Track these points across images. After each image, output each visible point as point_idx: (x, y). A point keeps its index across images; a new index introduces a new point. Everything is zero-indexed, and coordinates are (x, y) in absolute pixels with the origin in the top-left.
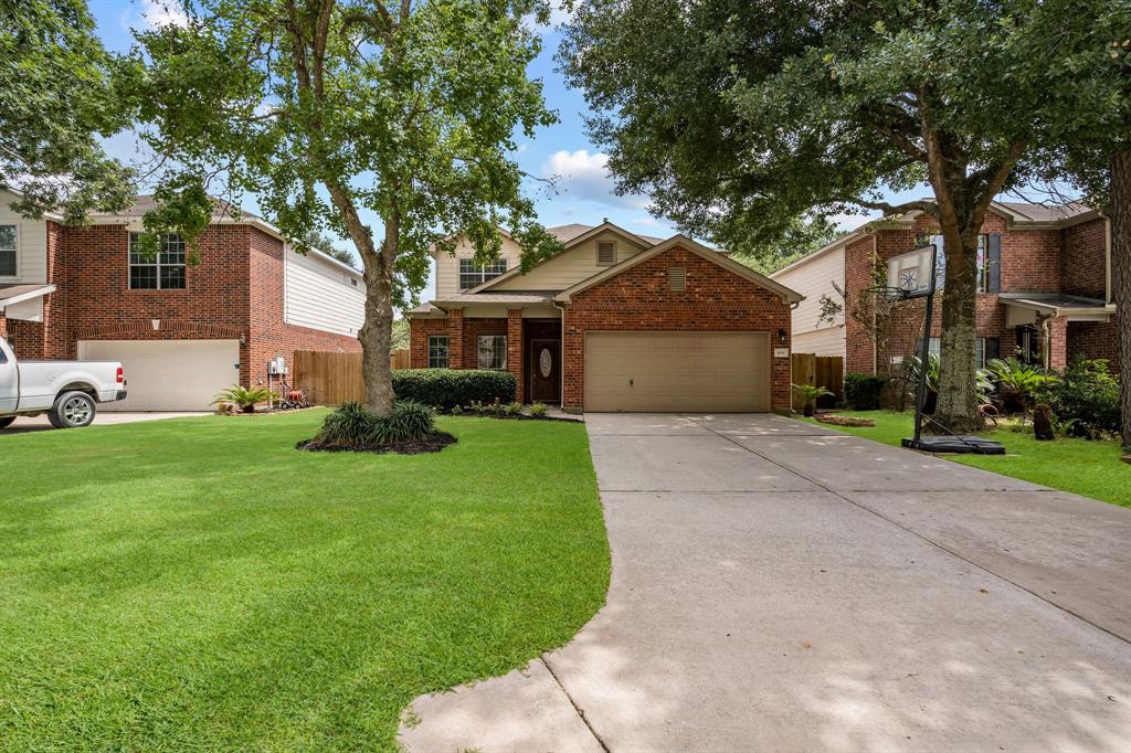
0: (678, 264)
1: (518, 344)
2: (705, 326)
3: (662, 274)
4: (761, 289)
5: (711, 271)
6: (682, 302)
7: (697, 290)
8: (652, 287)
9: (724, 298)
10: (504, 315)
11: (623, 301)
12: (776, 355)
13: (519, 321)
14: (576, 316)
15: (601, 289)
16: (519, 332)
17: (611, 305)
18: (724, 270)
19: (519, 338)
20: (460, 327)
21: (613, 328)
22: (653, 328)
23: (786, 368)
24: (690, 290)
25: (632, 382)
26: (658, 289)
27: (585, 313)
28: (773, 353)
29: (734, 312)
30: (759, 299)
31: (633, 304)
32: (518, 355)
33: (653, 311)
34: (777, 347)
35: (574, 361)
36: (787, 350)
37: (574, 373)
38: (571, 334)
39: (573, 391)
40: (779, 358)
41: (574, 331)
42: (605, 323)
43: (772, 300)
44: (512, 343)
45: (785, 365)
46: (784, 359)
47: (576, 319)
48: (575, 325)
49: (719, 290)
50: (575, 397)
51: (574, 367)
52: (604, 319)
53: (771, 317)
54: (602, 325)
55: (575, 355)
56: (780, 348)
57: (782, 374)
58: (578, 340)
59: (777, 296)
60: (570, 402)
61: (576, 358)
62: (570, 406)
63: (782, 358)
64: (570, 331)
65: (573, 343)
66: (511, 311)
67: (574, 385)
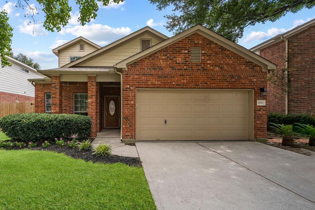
0: (196, 45)
1: (94, 97)
2: (214, 85)
3: (186, 51)
4: (249, 62)
5: (217, 50)
6: (199, 70)
7: (208, 62)
8: (179, 59)
9: (225, 68)
10: (85, 80)
11: (161, 68)
12: (258, 104)
13: (94, 84)
14: (130, 78)
15: (147, 61)
16: (94, 90)
17: (153, 72)
18: (225, 49)
19: (94, 94)
20: (58, 87)
21: (155, 87)
22: (180, 87)
23: (264, 112)
24: (204, 62)
25: (166, 122)
26: (183, 61)
27: (136, 77)
28: (256, 103)
29: (232, 77)
30: (247, 68)
31: (168, 70)
32: (94, 104)
33: (180, 75)
34: (259, 99)
35: (129, 108)
36: (265, 101)
37: (129, 116)
38: (127, 90)
39: (128, 128)
40: (260, 106)
41: (129, 88)
42: (149, 83)
43: (256, 69)
44: (90, 97)
45: (264, 110)
46: (263, 106)
47: (130, 80)
48: (130, 84)
49: (222, 62)
50: (130, 132)
51: (129, 112)
52: (149, 81)
53: (255, 80)
54: (147, 85)
55: (130, 104)
56: (260, 99)
57: (261, 116)
58: (132, 94)
59: (259, 66)
60: (127, 136)
61: (130, 106)
62: (126, 138)
63: (262, 106)
64: (127, 88)
65: (128, 96)
66: (89, 78)
67: (129, 124)
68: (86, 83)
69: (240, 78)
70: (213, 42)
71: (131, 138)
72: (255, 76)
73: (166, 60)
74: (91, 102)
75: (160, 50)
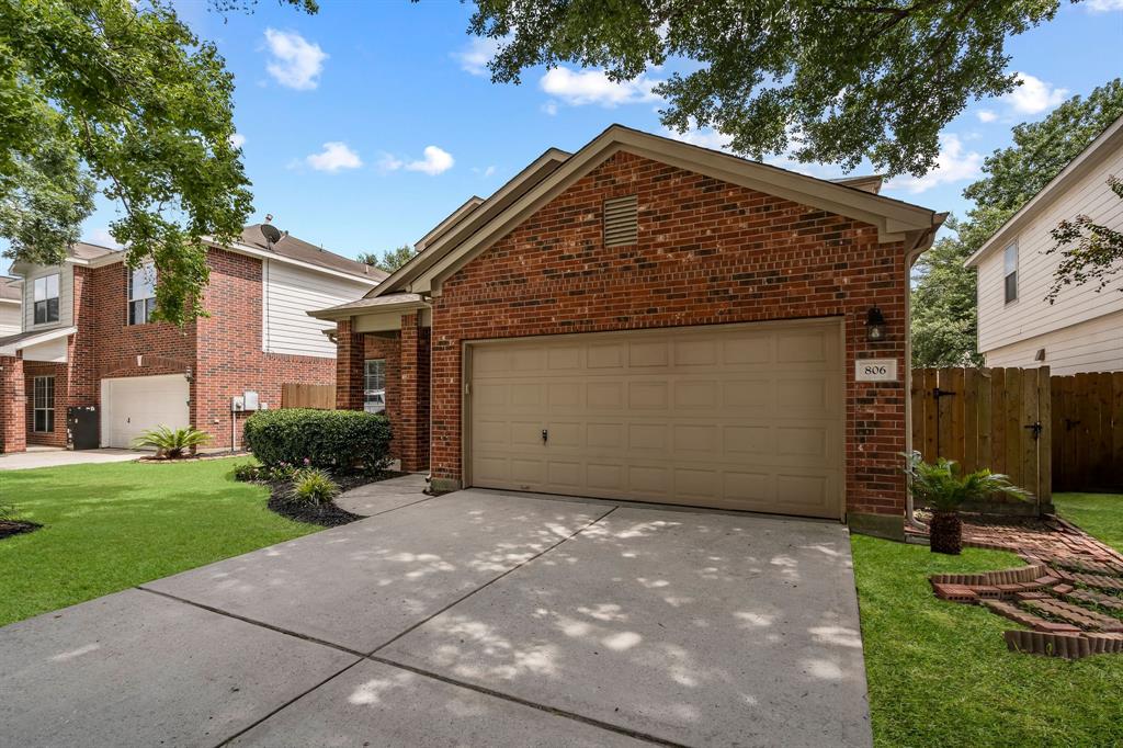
0: (620, 191)
1: (414, 369)
2: (678, 315)
3: (590, 217)
4: (819, 214)
5: (690, 193)
6: (627, 268)
7: (660, 238)
8: (571, 245)
9: (720, 249)
11: (520, 280)
12: (861, 375)
13: (415, 333)
14: (448, 316)
15: (486, 264)
17: (500, 292)
18: (720, 185)
19: (414, 359)
21: (507, 334)
23: (891, 409)
24: (646, 244)
25: (545, 436)
26: (582, 249)
27: (461, 310)
28: (851, 371)
29: (746, 279)
30: (809, 239)
31: (538, 283)
32: (413, 385)
33: (572, 293)
34: (863, 356)
35: (444, 396)
36: (894, 361)
37: (445, 417)
38: (441, 349)
39: (443, 449)
40: (868, 384)
41: (446, 343)
42: (492, 324)
43: (848, 237)
44: (405, 368)
45: (888, 401)
46: (886, 385)
47: (447, 322)
48: (447, 332)
49: (709, 233)
50: (446, 460)
51: (445, 407)
52: (491, 318)
53: (845, 280)
54: (484, 330)
55: (447, 386)
56: (872, 356)
57: (876, 424)
58: (451, 359)
59: (861, 225)
60: (440, 470)
61: (447, 391)
62: (439, 476)
63: (878, 384)
64: (440, 343)
65: (443, 364)
66: (405, 319)
67: (445, 439)
68: (400, 331)
69: (779, 280)
70: (674, 169)
71: (448, 476)
72: (845, 266)
73: (532, 253)
74: (408, 381)
75: (517, 225)
